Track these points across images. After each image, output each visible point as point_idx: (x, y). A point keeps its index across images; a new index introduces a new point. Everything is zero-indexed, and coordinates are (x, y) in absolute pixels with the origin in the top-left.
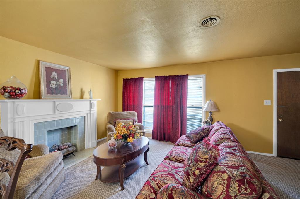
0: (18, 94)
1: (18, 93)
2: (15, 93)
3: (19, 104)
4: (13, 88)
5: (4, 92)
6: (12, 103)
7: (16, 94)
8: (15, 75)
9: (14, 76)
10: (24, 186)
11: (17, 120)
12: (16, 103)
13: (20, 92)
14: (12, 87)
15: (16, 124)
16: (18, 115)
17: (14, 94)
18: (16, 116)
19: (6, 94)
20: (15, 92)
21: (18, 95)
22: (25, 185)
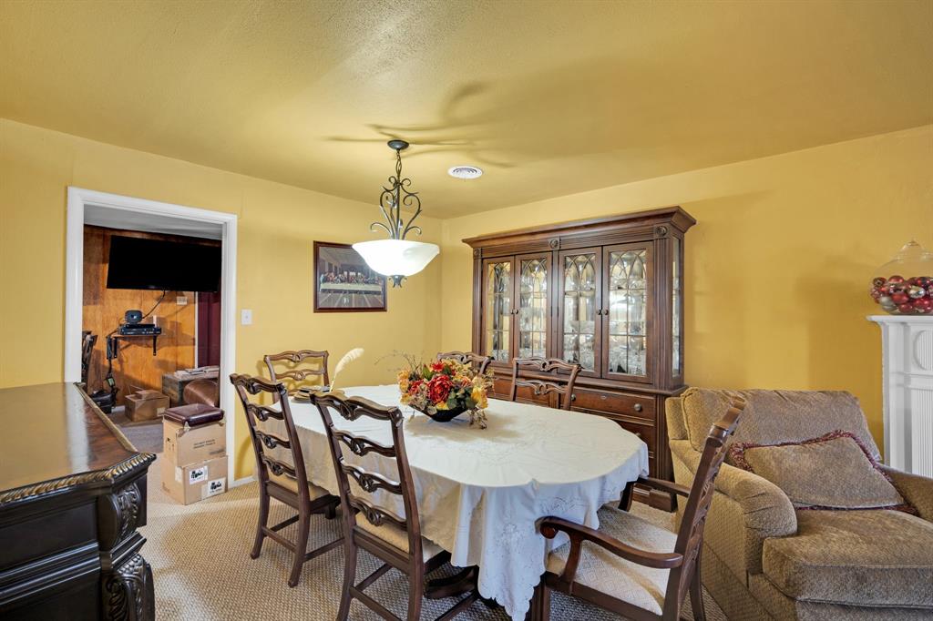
0: (919, 299)
1: (918, 293)
2: (908, 296)
3: (922, 331)
4: (901, 281)
5: (877, 293)
6: (902, 327)
7: (911, 301)
8: (915, 240)
9: (913, 242)
10: (803, 559)
11: (915, 383)
12: (914, 329)
13: (922, 292)
14: (898, 278)
15: (914, 393)
16: (920, 366)
17: (905, 298)
18: (914, 370)
19: (884, 299)
20: (906, 292)
21: (918, 302)
22: (806, 557)
